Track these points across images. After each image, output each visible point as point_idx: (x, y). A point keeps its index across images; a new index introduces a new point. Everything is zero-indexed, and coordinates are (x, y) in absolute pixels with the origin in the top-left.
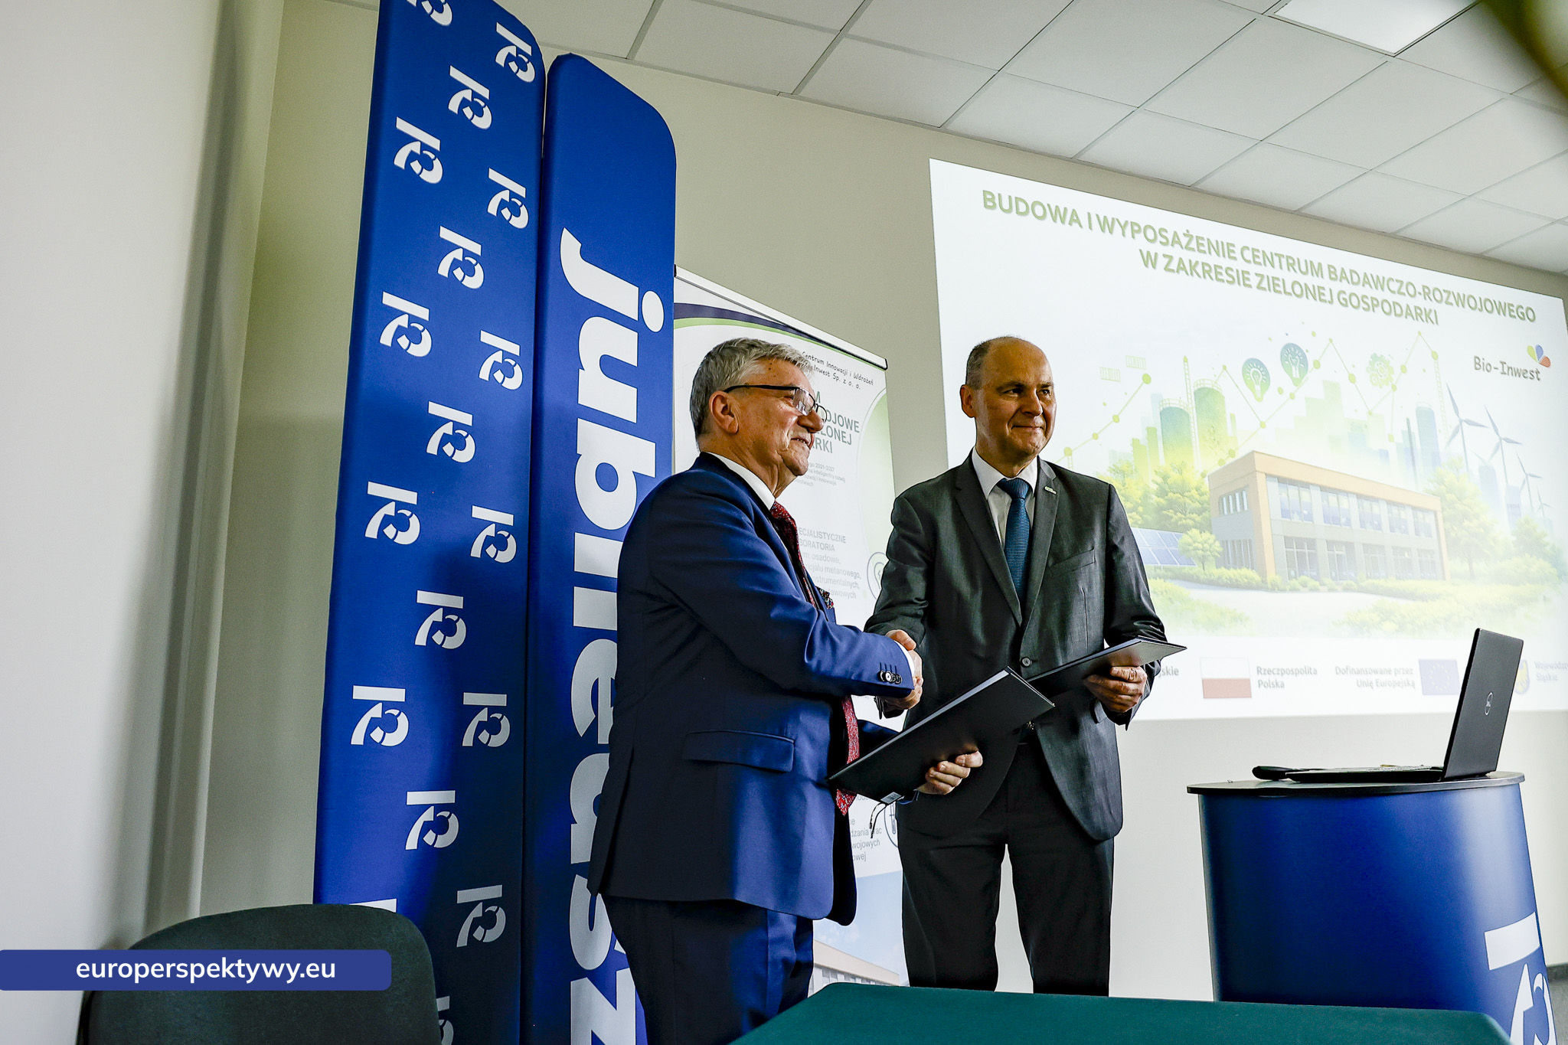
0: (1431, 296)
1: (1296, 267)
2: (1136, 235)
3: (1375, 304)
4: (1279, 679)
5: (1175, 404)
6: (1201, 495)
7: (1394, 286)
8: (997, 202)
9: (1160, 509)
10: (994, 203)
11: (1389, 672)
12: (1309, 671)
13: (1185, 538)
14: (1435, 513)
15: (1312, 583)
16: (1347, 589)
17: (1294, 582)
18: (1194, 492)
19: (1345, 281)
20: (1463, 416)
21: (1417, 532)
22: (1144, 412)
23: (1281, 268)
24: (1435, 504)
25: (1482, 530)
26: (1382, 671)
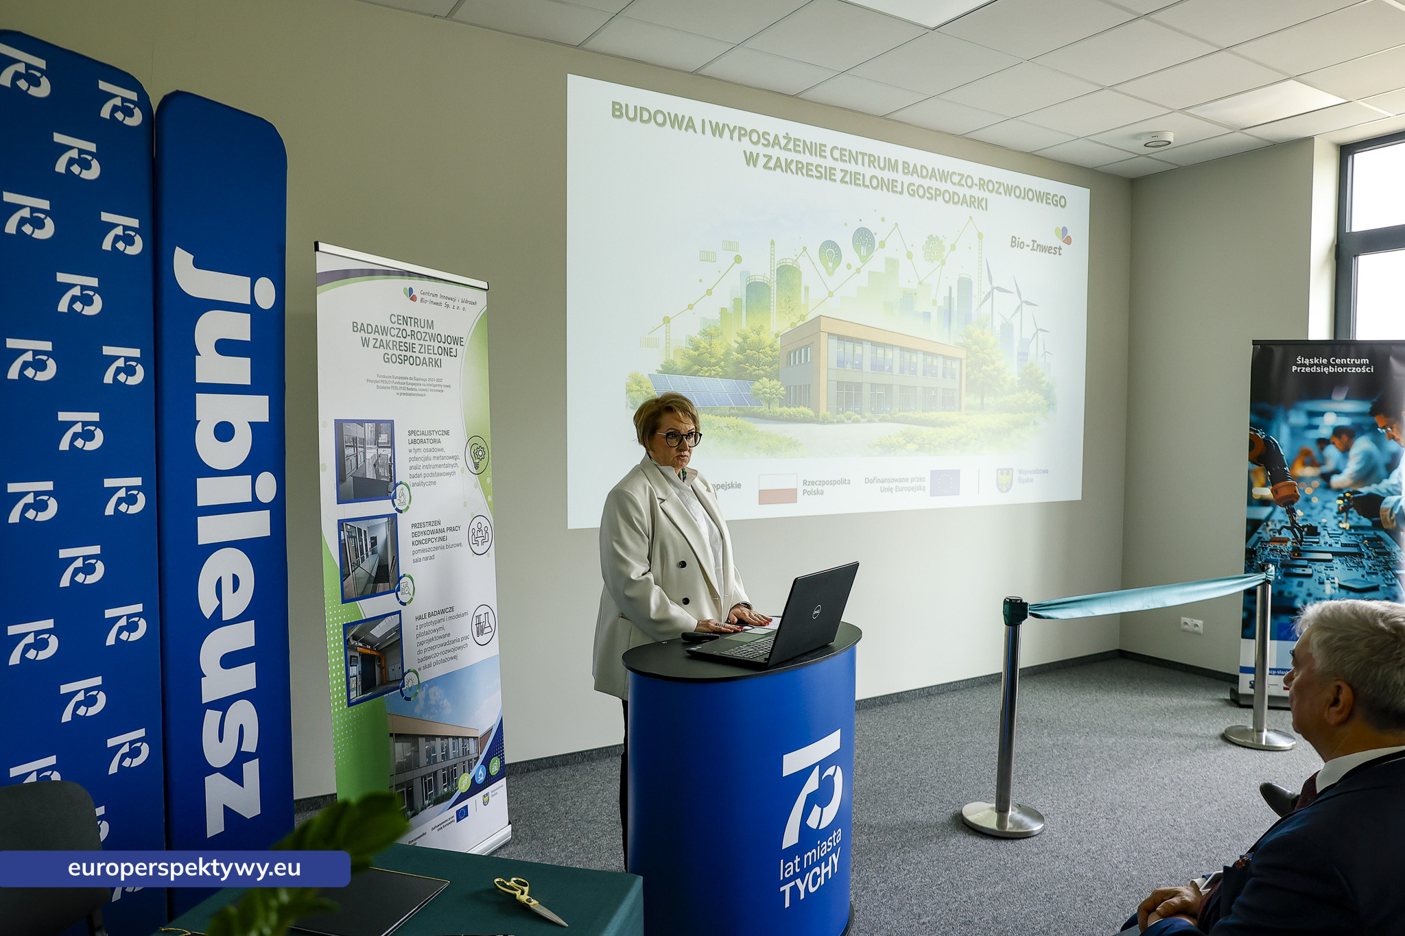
0: (985, 187)
1: (876, 164)
2: (742, 138)
3: (938, 194)
4: (820, 488)
5: (760, 279)
6: (775, 350)
7: (954, 179)
8: (624, 111)
9: (739, 362)
10: (622, 113)
11: (907, 481)
12: (844, 482)
13: (757, 385)
14: (961, 360)
15: (856, 416)
16: (881, 420)
17: (841, 416)
18: (768, 349)
19: (915, 175)
20: (995, 284)
21: (944, 376)
22: (734, 286)
23: (863, 164)
24: (962, 354)
25: (996, 373)
26: (901, 480)
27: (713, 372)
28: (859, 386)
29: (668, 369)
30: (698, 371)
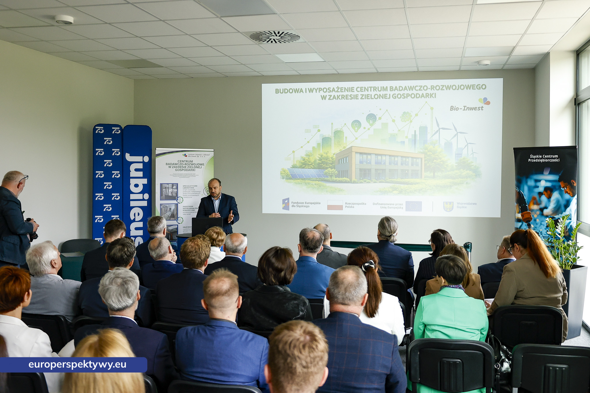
0: (435, 89)
1: (377, 90)
2: (320, 91)
3: (408, 95)
4: (353, 206)
5: (327, 136)
6: (333, 159)
7: (417, 88)
8: (279, 91)
9: (319, 164)
11: (394, 204)
12: (363, 204)
13: (326, 171)
14: (421, 159)
15: (368, 181)
16: (380, 182)
17: (362, 181)
18: (331, 159)
19: (396, 90)
20: (440, 127)
21: (412, 165)
22: (318, 139)
23: (371, 91)
24: (422, 156)
25: (442, 163)
26: (390, 204)
27: (310, 167)
28: (370, 170)
29: (294, 167)
30: (304, 167)
